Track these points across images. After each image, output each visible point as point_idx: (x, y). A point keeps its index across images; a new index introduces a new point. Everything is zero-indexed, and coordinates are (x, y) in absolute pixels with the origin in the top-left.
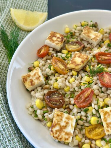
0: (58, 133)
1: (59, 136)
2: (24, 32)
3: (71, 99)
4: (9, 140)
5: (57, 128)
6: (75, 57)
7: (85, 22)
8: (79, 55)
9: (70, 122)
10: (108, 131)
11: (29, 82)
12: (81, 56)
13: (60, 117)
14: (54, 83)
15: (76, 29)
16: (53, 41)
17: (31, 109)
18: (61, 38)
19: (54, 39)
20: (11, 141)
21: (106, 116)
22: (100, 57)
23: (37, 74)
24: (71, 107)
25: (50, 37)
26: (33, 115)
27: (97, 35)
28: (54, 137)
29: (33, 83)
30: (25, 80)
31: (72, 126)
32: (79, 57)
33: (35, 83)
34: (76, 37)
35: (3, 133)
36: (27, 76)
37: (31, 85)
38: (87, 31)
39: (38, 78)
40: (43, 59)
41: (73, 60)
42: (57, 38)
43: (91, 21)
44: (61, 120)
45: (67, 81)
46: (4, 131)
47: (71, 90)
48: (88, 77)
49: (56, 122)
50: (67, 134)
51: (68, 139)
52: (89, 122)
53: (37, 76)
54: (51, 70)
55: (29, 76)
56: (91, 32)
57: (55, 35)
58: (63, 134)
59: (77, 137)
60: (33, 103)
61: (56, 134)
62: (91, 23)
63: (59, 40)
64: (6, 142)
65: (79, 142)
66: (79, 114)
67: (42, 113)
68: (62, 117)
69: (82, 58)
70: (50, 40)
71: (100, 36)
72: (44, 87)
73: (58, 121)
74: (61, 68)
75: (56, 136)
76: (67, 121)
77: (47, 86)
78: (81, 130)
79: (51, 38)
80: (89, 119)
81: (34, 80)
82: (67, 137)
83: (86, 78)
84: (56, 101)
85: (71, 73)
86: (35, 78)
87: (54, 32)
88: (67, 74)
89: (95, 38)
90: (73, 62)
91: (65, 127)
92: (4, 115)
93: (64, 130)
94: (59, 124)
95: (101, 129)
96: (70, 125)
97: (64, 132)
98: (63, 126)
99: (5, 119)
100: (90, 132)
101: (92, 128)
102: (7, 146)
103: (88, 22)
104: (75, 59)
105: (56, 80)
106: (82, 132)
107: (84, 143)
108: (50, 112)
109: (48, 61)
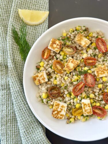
0: (56, 115)
1: (57, 116)
2: (30, 26)
3: (65, 90)
4: (29, 116)
5: (56, 112)
6: (69, 62)
7: (79, 26)
8: (72, 60)
9: (63, 109)
10: (85, 113)
11: (37, 81)
12: (73, 62)
13: (58, 106)
14: (54, 80)
15: (71, 33)
16: (54, 48)
17: (39, 99)
18: (59, 45)
19: (55, 46)
20: (30, 117)
21: (85, 106)
22: (86, 62)
23: (42, 76)
24: (65, 96)
25: (51, 44)
26: (41, 101)
27: (86, 42)
28: (54, 117)
29: (40, 82)
30: (34, 79)
31: (64, 111)
32: (72, 62)
33: (41, 82)
34: (71, 40)
35: (25, 112)
36: (36, 76)
37: (39, 83)
38: (79, 39)
39: (44, 79)
40: (46, 60)
41: (68, 64)
42: (57, 46)
43: (84, 27)
44: (58, 108)
45: (63, 79)
46: (25, 111)
47: (65, 85)
48: (77, 77)
49: (55, 109)
50: (61, 115)
51: (62, 118)
52: (75, 106)
53: (42, 77)
54: (52, 69)
55: (37, 76)
56: (82, 39)
57: (55, 42)
58: (59, 115)
59: (67, 115)
60: (41, 94)
61: (55, 115)
62: (84, 28)
63: (58, 47)
64: (27, 117)
65: (68, 117)
66: (69, 101)
67: (47, 101)
68: (59, 106)
69: (74, 64)
70: (52, 47)
71: (89, 43)
72: (47, 83)
73: (56, 109)
74: (59, 69)
75: (55, 116)
76: (62, 108)
77: (50, 82)
78: (70, 110)
79: (52, 46)
80: (75, 104)
81: (41, 80)
82: (61, 117)
83: (75, 77)
84: (55, 94)
85: (66, 73)
86: (41, 79)
87: (55, 40)
88: (63, 73)
89: (85, 45)
90: (68, 67)
91: (60, 112)
92: (25, 101)
93: (59, 113)
94: (57, 110)
95: (81, 110)
96: (64, 110)
97: (60, 114)
98: (59, 111)
99: (26, 104)
100: (75, 112)
101: (76, 110)
102: (27, 119)
103: (81, 27)
104: (69, 64)
105: (56, 78)
106: (70, 112)
107: (71, 118)
108: (51, 100)
109: (50, 62)
